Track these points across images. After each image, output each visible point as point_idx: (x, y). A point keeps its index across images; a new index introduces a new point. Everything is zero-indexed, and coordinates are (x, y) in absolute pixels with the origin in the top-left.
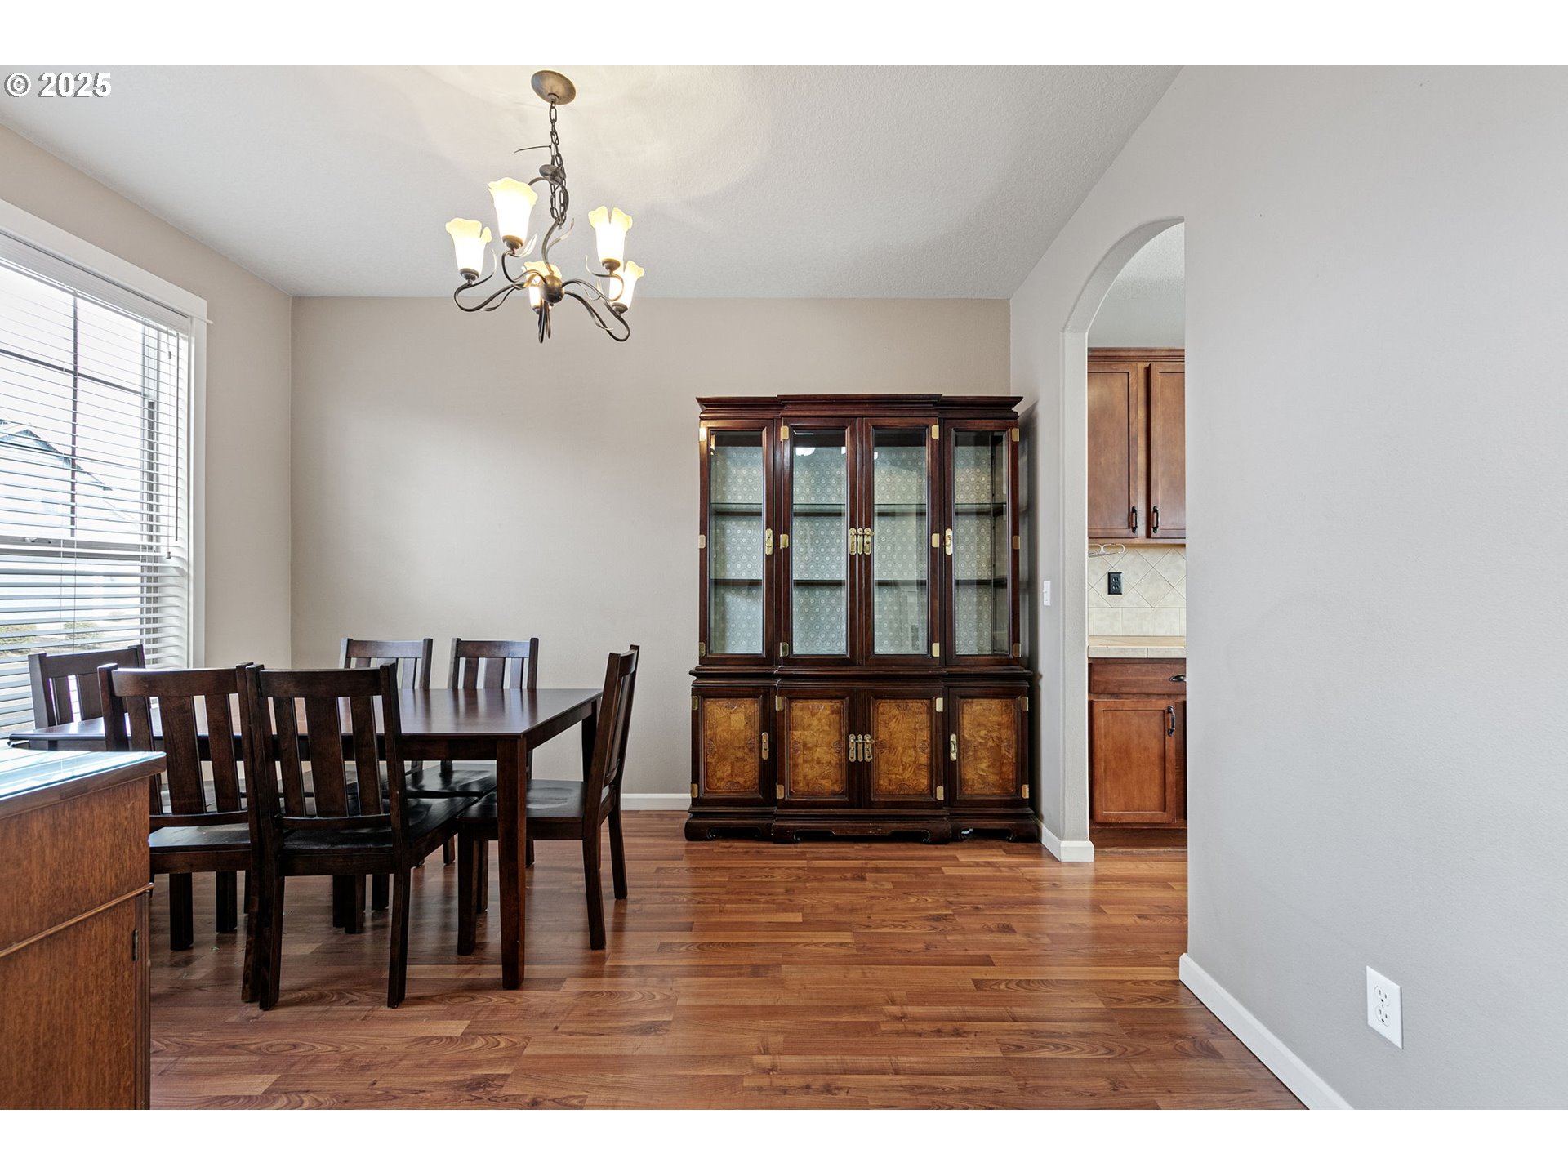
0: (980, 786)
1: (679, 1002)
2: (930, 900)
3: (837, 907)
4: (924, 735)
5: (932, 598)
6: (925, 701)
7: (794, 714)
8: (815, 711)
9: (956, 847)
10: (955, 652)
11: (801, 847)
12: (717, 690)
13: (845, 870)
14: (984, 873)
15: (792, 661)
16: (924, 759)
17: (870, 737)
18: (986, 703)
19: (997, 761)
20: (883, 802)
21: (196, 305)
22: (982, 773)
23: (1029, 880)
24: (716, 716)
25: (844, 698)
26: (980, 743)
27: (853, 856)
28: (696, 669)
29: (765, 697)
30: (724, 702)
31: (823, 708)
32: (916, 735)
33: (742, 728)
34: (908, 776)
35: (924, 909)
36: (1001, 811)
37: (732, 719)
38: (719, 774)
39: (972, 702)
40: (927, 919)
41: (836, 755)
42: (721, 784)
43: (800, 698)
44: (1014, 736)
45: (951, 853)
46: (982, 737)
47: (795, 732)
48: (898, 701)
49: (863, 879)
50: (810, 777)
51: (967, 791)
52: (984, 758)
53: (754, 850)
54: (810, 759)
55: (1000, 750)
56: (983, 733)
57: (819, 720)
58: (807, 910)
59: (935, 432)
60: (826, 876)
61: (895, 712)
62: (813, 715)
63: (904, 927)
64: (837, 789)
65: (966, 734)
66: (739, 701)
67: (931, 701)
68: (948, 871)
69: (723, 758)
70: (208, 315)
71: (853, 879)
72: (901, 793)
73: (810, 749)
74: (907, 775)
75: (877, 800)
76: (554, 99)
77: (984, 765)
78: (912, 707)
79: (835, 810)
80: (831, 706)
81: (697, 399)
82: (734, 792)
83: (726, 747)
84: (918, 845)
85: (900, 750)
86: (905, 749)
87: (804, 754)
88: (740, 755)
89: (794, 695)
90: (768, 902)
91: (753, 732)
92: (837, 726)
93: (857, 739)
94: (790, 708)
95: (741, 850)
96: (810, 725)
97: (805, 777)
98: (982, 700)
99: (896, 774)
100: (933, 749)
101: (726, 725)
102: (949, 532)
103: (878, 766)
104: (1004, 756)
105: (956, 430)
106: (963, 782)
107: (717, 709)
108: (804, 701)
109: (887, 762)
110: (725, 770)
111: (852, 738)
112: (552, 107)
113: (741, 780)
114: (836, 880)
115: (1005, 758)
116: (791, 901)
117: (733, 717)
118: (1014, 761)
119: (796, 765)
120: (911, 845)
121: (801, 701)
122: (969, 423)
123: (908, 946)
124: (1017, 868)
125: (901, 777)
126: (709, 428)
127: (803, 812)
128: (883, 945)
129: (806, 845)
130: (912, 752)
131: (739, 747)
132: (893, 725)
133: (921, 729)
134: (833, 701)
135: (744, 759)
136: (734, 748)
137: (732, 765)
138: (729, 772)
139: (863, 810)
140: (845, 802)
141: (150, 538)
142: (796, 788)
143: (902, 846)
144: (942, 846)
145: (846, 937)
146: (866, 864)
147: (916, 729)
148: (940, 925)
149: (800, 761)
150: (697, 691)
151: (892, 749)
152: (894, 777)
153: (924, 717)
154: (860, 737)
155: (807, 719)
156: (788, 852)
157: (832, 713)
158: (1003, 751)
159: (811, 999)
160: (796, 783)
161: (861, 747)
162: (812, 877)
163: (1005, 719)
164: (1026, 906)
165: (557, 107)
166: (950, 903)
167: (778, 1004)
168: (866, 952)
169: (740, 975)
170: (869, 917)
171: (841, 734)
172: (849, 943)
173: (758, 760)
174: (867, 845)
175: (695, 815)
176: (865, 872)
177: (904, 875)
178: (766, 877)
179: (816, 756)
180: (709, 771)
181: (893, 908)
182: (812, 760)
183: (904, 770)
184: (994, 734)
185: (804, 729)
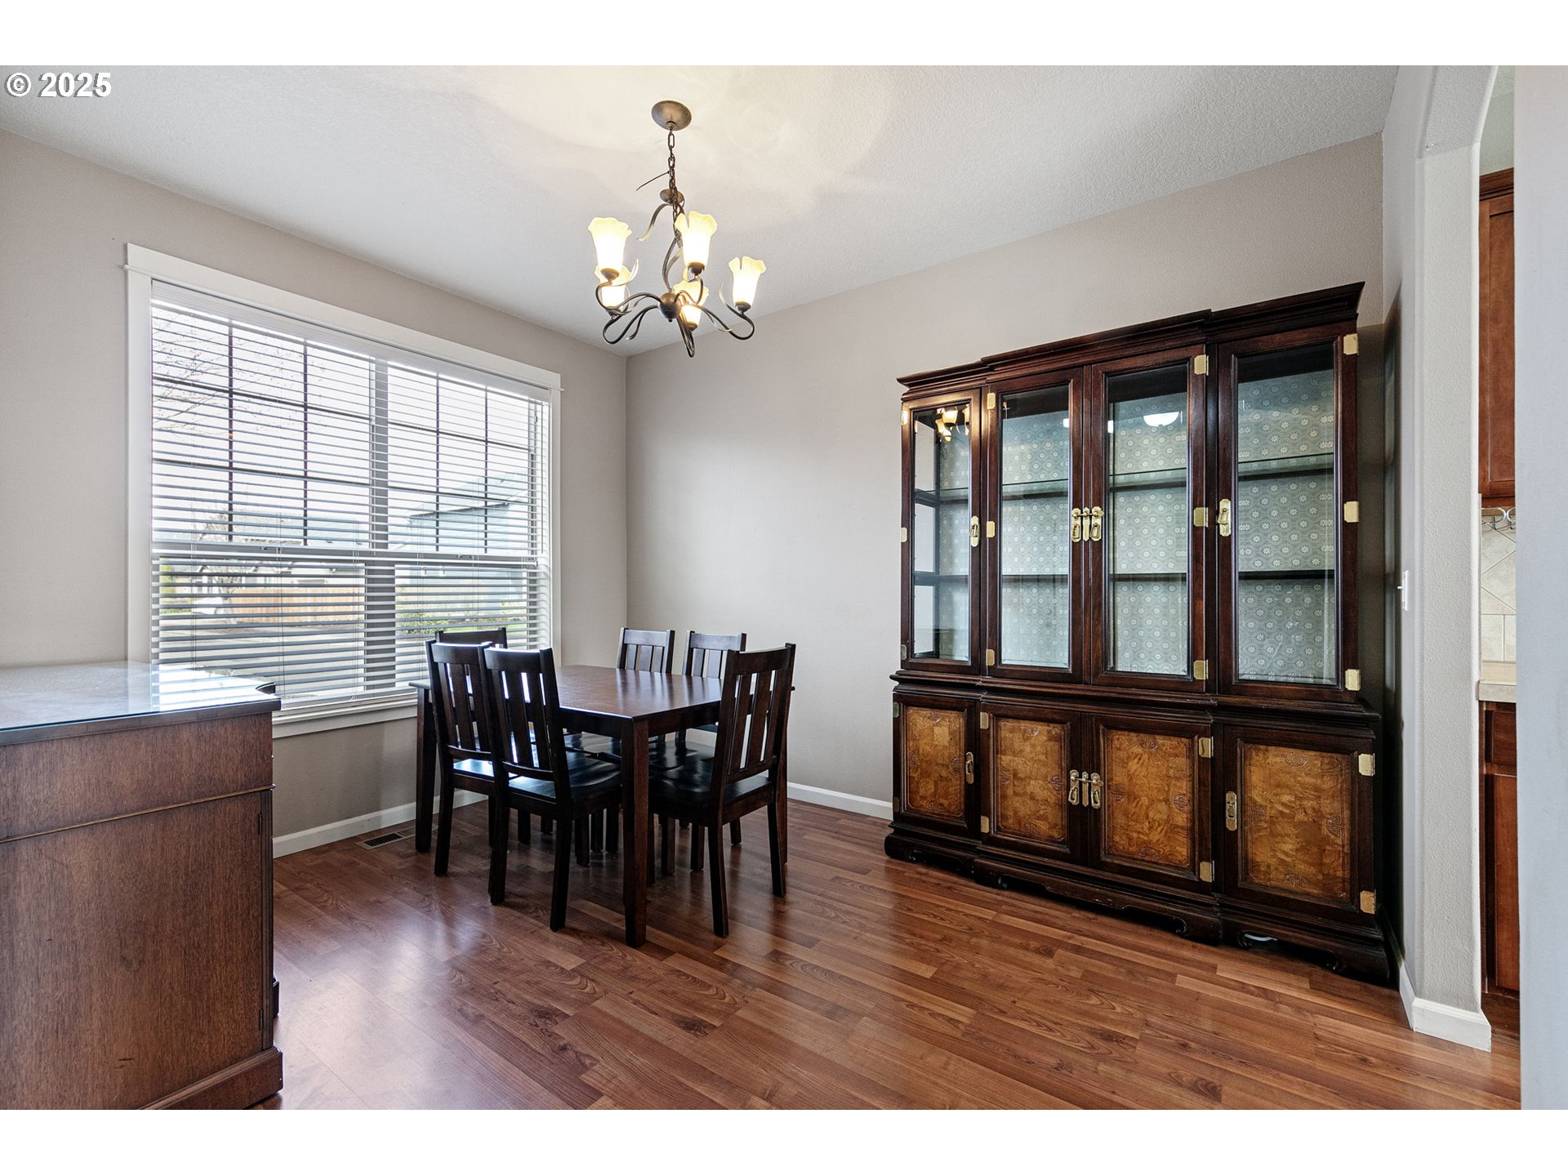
0: (1282, 877)
1: (740, 1013)
2: (1119, 1010)
3: (985, 976)
4: (1183, 788)
5: (1196, 596)
6: (1183, 739)
7: (1003, 735)
8: (1027, 735)
9: (1228, 953)
10: (1237, 675)
11: (1006, 896)
12: (917, 698)
13: (1035, 936)
14: (1243, 1003)
15: (999, 671)
16: (1182, 819)
17: (1099, 777)
18: (1291, 755)
19: (1313, 843)
20: (1117, 865)
21: (554, 379)
22: (1283, 857)
23: (1317, 1038)
24: (919, 727)
25: (1064, 723)
26: (1281, 812)
27: (1061, 923)
28: (897, 673)
29: (970, 711)
30: (927, 712)
31: (1040, 733)
32: (1168, 785)
33: (946, 744)
34: (1157, 838)
35: (1104, 1019)
36: (1318, 921)
37: (936, 731)
38: (922, 791)
39: (1267, 750)
40: (1093, 1032)
41: (1055, 792)
42: (924, 803)
43: (1010, 717)
44: (1347, 813)
45: (1211, 959)
46: (1283, 804)
47: (1003, 757)
48: (1142, 735)
49: (1049, 953)
50: (1021, 814)
51: (1258, 879)
52: (1288, 836)
53: (949, 884)
54: (1022, 792)
55: (1320, 829)
56: (1286, 798)
57: (1033, 746)
58: (947, 968)
59: (1201, 365)
60: (1005, 937)
61: (1138, 750)
62: (1026, 739)
63: (1050, 1030)
64: (1056, 836)
65: (1256, 795)
66: (942, 713)
67: (1193, 741)
68: (1183, 981)
69: (926, 774)
70: (561, 385)
71: (1037, 951)
72: (1146, 858)
73: (1020, 778)
74: (1155, 836)
75: (1108, 860)
76: (672, 126)
77: (1289, 846)
78: (1163, 745)
79: (1053, 861)
80: (1049, 732)
81: (898, 380)
82: (938, 814)
83: (929, 763)
84: (1169, 936)
85: (1145, 801)
86: (1152, 802)
87: (1014, 785)
88: (944, 773)
89: (1001, 712)
90: (911, 944)
91: (958, 750)
92: (1056, 757)
93: (1081, 777)
94: (997, 728)
95: (933, 880)
96: (1021, 751)
97: (1015, 813)
98: (1285, 749)
99: (1139, 832)
100: (1196, 808)
101: (929, 738)
102: (1225, 504)
103: (1111, 817)
104: (1325, 840)
105: (1239, 356)
106: (1250, 865)
107: (920, 719)
108: (1015, 721)
109: (1126, 814)
110: (927, 788)
111: (1074, 774)
112: (671, 134)
113: (946, 803)
114: (1015, 946)
115: (1328, 844)
116: (938, 951)
117: (937, 730)
118: (1347, 849)
119: (1004, 797)
120: (1156, 933)
121: (1011, 720)
122: (1260, 341)
123: (1033, 1055)
124: (1312, 1013)
125: (1146, 838)
126: (911, 410)
127: (1011, 853)
128: (1000, 1041)
129: (1014, 895)
130: (1163, 807)
131: (943, 765)
132: (1133, 765)
133: (1178, 779)
134: (1052, 725)
135: (948, 780)
136: (937, 764)
137: (936, 782)
138: (933, 791)
139: (1090, 870)
140: (1065, 854)
141: (532, 552)
142: (1005, 824)
143: (1143, 930)
144: (1205, 947)
145: (963, 1014)
146: (1069, 938)
147: (1169, 777)
148: (1103, 1046)
149: (1010, 792)
150: (898, 698)
151: (1132, 797)
152: (1135, 835)
153: (1182, 762)
154: (1085, 775)
155: (1018, 744)
156: (984, 897)
157: (1050, 739)
158: (1325, 831)
159: (862, 1065)
160: (1004, 817)
161: (1088, 788)
162: (986, 933)
163: (1328, 784)
164: (1276, 1072)
165: (673, 132)
166: (1147, 1024)
167: (825, 1055)
168: (973, 1042)
169: (814, 1009)
170: (1015, 1002)
171: (1060, 766)
172: (962, 1022)
173: (963, 783)
174: (1091, 916)
175: (897, 831)
176: (1059, 947)
177: (1111, 967)
178: (935, 917)
179: (1029, 789)
180: (912, 786)
181: (1058, 1003)
182: (1025, 793)
183: (1150, 828)
184: (1308, 804)
185: (1014, 754)
